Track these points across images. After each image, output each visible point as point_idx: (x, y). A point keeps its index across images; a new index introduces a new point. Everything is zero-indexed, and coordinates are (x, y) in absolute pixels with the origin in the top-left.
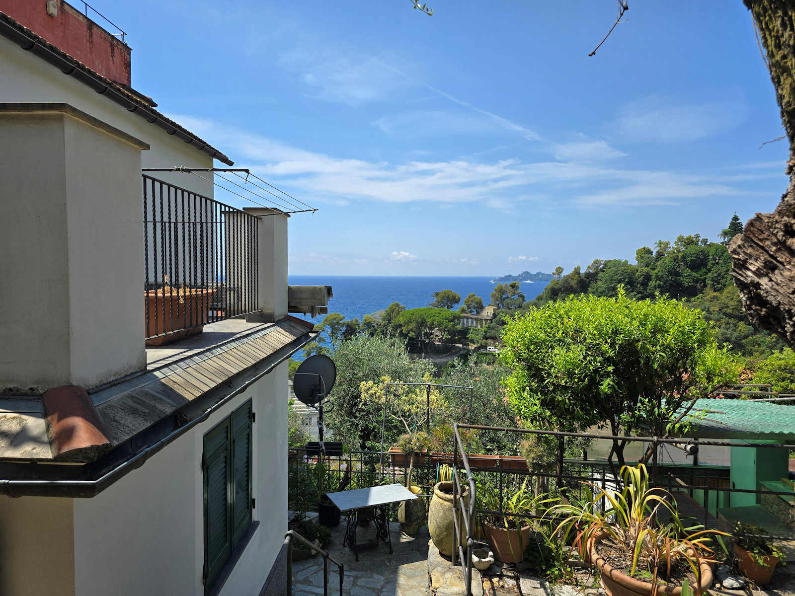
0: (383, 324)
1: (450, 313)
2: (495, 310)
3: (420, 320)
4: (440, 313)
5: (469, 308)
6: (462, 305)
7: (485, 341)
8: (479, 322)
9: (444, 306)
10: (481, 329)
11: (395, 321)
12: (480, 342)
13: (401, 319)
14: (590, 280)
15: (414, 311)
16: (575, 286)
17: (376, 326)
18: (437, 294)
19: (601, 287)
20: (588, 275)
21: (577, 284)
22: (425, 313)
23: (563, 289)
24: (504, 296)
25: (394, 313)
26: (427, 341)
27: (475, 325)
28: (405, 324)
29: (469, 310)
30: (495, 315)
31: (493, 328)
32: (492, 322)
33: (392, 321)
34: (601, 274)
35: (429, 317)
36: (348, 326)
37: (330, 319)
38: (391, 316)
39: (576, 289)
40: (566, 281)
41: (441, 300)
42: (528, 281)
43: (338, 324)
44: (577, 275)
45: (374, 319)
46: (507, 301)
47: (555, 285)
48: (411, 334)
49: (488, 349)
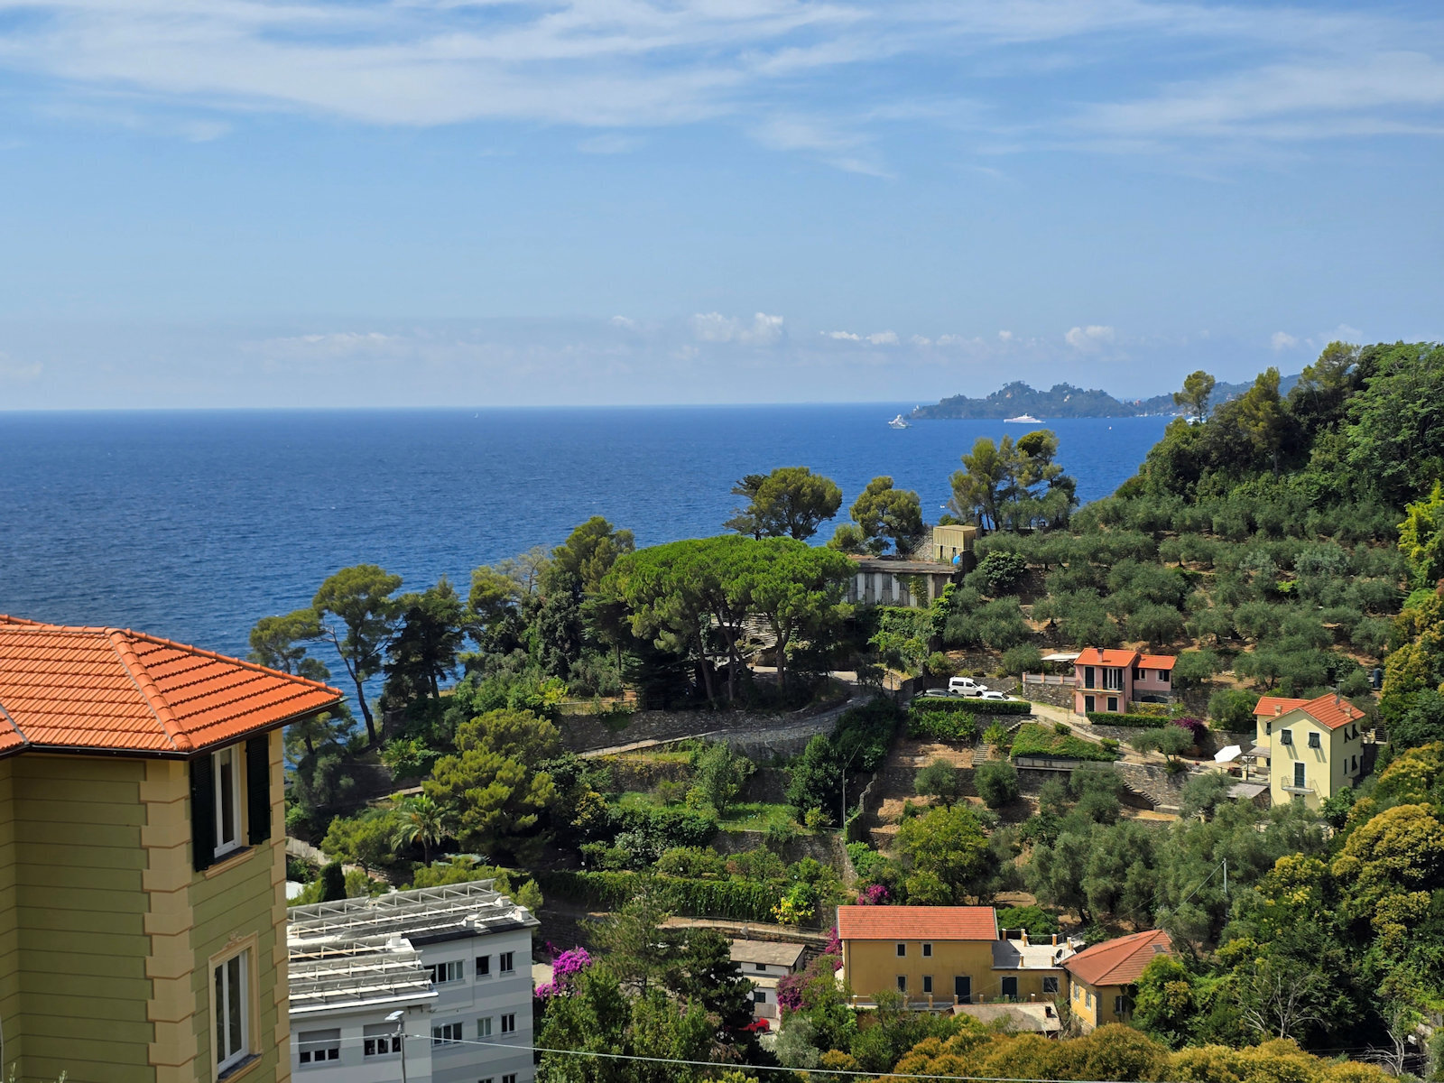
0: (550, 602)
1: (812, 556)
2: (968, 541)
3: (696, 586)
4: (771, 559)
5: (869, 531)
6: (846, 522)
7: (939, 655)
8: (912, 585)
9: (783, 528)
10: (925, 610)
11: (597, 589)
12: (920, 660)
13: (623, 581)
14: (1314, 422)
15: (674, 554)
16: (1260, 444)
17: (521, 613)
18: (754, 485)
19: (1355, 445)
20: (1308, 402)
21: (1266, 435)
22: (717, 560)
23: (1214, 455)
24: (1001, 486)
25: (594, 561)
26: (720, 663)
27: (896, 594)
28: (641, 601)
29: (871, 540)
30: (970, 560)
31: (967, 609)
32: (960, 586)
33: (588, 591)
34: (1355, 399)
35: (733, 571)
36: (414, 613)
37: (345, 589)
38: (583, 570)
39: (1264, 453)
40: (1228, 426)
41: (771, 505)
42: (1025, 419)
43: (374, 606)
44: (1267, 404)
45: (512, 584)
46: (1014, 503)
47: (1187, 442)
48: (666, 640)
49: (952, 688)
